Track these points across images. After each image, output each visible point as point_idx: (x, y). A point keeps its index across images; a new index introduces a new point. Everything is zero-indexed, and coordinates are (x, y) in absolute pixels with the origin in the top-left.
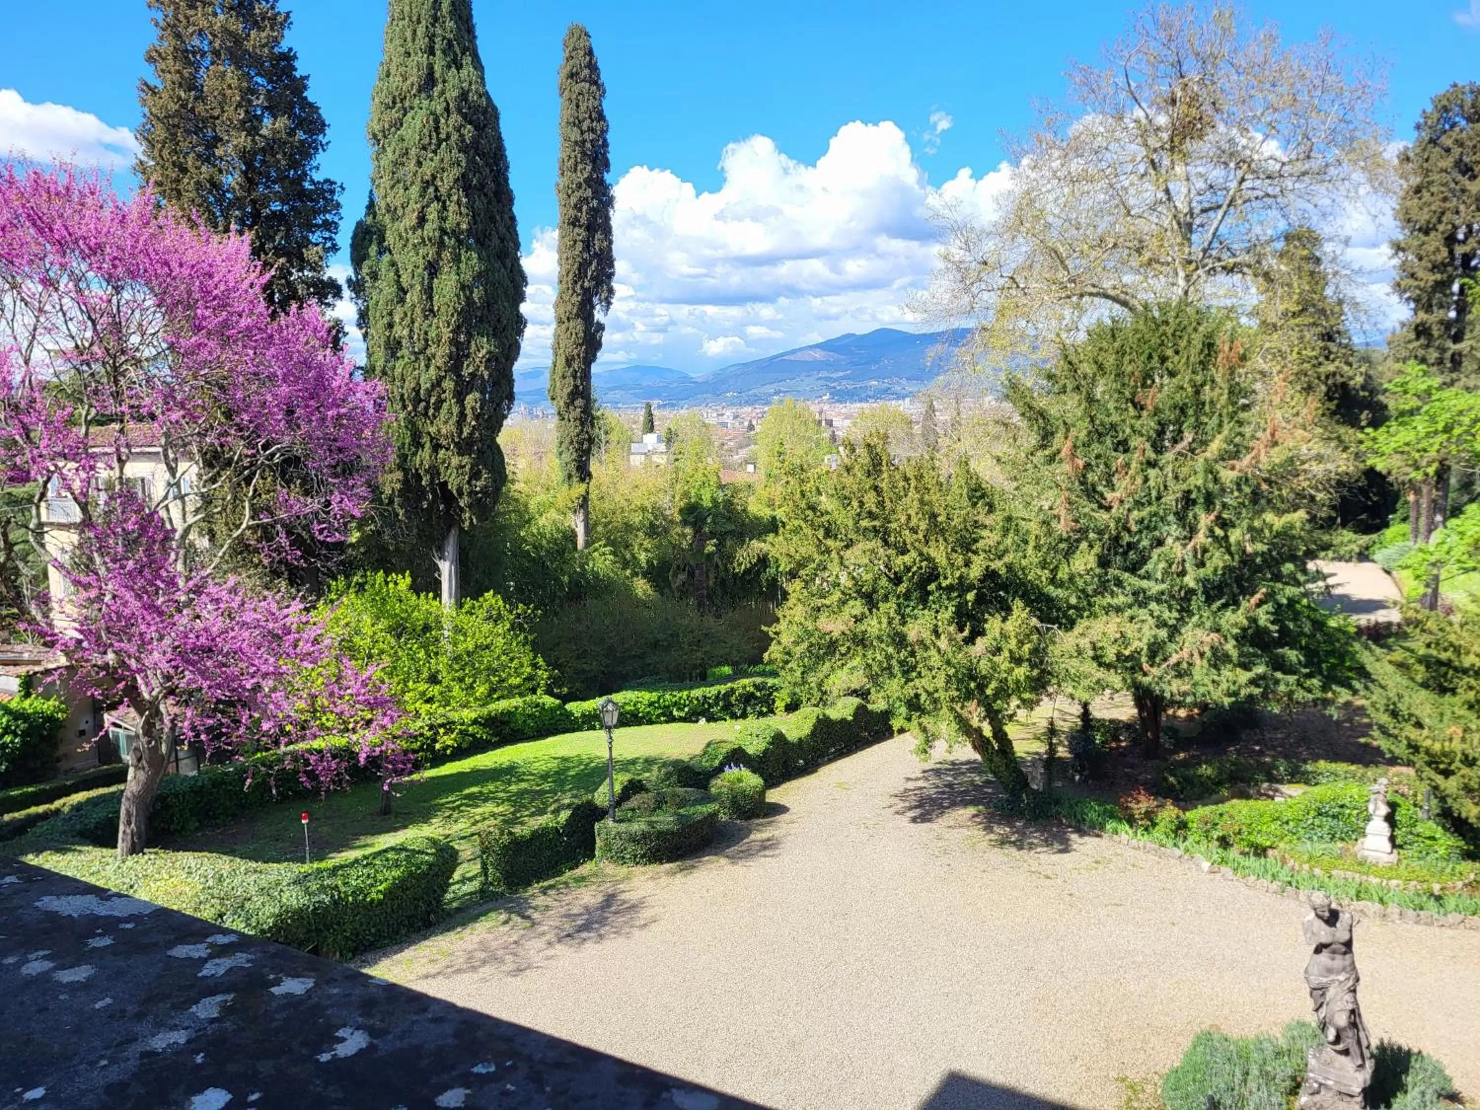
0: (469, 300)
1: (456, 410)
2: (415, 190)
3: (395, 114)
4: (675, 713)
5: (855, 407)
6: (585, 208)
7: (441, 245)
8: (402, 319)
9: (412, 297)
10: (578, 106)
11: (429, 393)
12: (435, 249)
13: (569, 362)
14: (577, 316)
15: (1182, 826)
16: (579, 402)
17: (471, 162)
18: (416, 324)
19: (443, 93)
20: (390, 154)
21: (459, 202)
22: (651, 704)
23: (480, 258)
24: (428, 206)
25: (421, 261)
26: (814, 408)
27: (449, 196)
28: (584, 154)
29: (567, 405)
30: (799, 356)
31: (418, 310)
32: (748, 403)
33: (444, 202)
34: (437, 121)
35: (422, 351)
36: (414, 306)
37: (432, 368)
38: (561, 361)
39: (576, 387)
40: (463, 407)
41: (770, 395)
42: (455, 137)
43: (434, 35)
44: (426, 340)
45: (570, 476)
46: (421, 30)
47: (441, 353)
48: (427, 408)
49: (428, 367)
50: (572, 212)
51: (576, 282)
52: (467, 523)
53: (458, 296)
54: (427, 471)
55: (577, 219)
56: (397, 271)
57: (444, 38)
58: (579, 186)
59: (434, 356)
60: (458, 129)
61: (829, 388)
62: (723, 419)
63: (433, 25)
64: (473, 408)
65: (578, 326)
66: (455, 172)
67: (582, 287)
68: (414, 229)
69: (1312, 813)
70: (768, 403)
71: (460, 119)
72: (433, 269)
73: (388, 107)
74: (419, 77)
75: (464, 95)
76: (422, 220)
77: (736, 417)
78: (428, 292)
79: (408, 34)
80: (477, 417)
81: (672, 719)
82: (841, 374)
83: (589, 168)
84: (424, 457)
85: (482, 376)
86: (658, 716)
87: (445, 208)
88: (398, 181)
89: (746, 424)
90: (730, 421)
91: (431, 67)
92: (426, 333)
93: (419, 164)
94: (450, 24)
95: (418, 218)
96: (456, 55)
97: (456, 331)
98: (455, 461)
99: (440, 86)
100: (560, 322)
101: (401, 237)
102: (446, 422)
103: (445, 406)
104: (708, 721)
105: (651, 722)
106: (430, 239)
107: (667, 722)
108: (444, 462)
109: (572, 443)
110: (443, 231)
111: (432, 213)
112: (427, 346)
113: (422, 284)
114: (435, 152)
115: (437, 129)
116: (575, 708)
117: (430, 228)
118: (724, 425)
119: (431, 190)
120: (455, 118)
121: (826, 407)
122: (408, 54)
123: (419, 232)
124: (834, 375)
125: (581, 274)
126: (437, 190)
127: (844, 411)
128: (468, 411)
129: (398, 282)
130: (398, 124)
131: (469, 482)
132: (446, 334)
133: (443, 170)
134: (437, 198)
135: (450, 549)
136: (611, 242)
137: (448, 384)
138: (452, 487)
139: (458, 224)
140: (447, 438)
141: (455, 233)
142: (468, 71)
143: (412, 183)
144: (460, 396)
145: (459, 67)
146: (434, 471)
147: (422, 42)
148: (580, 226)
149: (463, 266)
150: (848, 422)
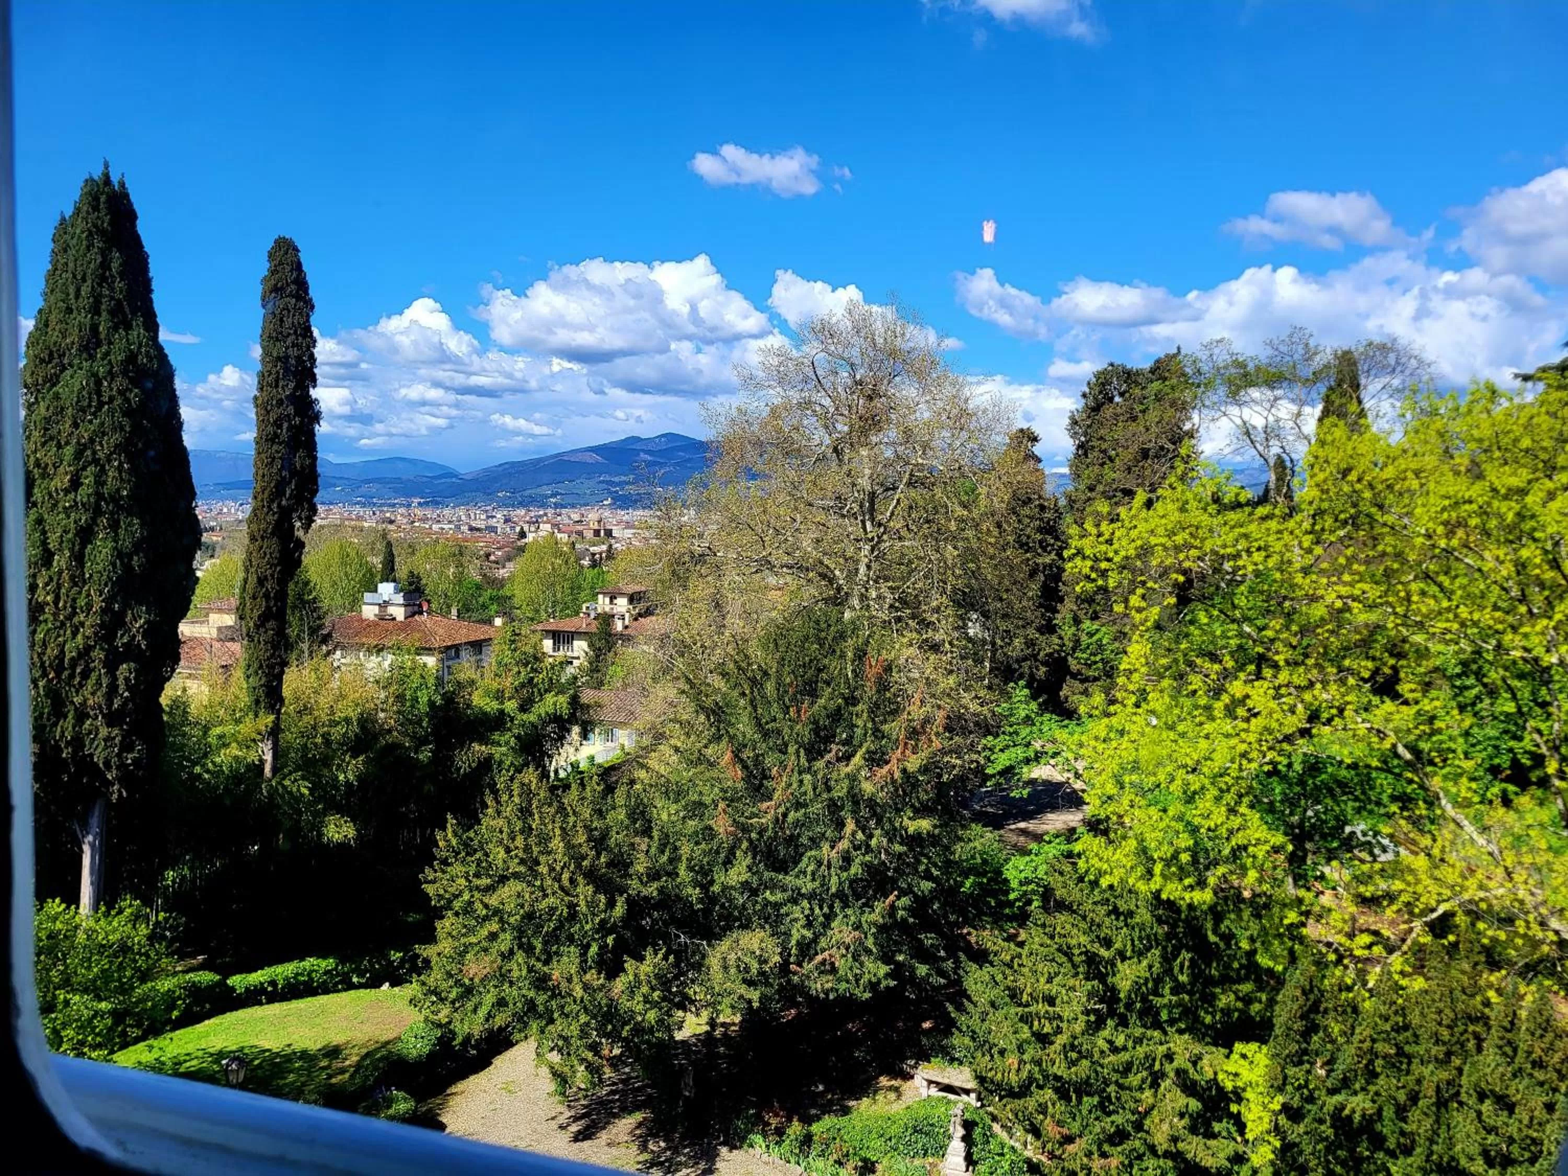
0: (128, 568)
1: (105, 682)
2: (69, 451)
3: (51, 370)
4: (355, 980)
5: (638, 514)
6: (285, 425)
7: (97, 512)
8: (47, 584)
9: (60, 561)
10: (282, 321)
11: (74, 662)
12: (89, 515)
13: (261, 581)
14: (273, 534)
15: (807, 1140)
16: (271, 624)
17: (136, 427)
18: (63, 591)
19: (107, 354)
20: (43, 410)
21: (120, 469)
22: (327, 972)
23: (142, 525)
24: (84, 468)
25: (72, 526)
26: (592, 516)
27: (109, 461)
28: (287, 370)
29: (257, 627)
30: (579, 457)
31: (65, 575)
32: (522, 504)
33: (103, 467)
34: (98, 383)
35: (70, 618)
36: (60, 573)
37: (79, 637)
38: (252, 580)
39: (268, 608)
40: (115, 679)
41: (547, 497)
42: (118, 401)
43: (101, 295)
44: (74, 608)
45: (257, 702)
46: (85, 290)
47: (90, 623)
48: (72, 676)
49: (75, 634)
50: (270, 429)
51: (272, 501)
52: (115, 796)
53: (113, 564)
54: (68, 744)
55: (276, 435)
56: (44, 532)
57: (112, 298)
58: (280, 402)
59: (82, 624)
60: (121, 393)
61: (610, 493)
62: (492, 522)
63: (100, 285)
64: (127, 679)
65: (273, 546)
66: (116, 438)
67: (279, 506)
68: (67, 491)
69: (910, 1131)
70: (544, 506)
71: (126, 382)
72: (85, 534)
73: (42, 361)
74: (81, 338)
75: (131, 358)
76: (75, 484)
77: (507, 521)
78: (79, 558)
79: (72, 290)
80: (129, 688)
81: (351, 987)
82: (623, 478)
83: (292, 385)
84: (66, 728)
85: (139, 645)
86: (336, 984)
87: (103, 471)
88: (52, 438)
89: (518, 529)
90: (500, 526)
91: (94, 328)
92: (74, 600)
93: (76, 425)
94: (119, 284)
95: (71, 481)
96: (125, 315)
97: (109, 600)
98: (104, 732)
99: (104, 348)
100: (253, 539)
101: (51, 496)
102: (93, 694)
103: (94, 676)
104: (393, 985)
105: (326, 991)
106: (83, 505)
107: (345, 990)
108: (90, 733)
109: (261, 667)
110: (99, 496)
111: (88, 479)
112: (74, 613)
113: (71, 550)
114: (94, 414)
115: (99, 393)
116: (238, 981)
117: (84, 493)
118: (493, 529)
119: (89, 452)
120: (120, 382)
121: (607, 513)
122: (69, 310)
123: (72, 496)
124: (616, 479)
125: (278, 493)
126: (94, 453)
127: (626, 518)
128: (121, 681)
129: (44, 543)
130: (53, 381)
131: (119, 755)
132: (98, 603)
133: (104, 434)
134: (96, 461)
135: (94, 822)
136: (315, 458)
137: (98, 654)
138: (99, 758)
139: (118, 490)
140: (93, 709)
141: (115, 498)
142: (138, 332)
143: (67, 443)
144: (111, 665)
145: (128, 327)
146: (77, 742)
147: (85, 301)
148: (280, 444)
149: (122, 532)
150: (628, 533)
